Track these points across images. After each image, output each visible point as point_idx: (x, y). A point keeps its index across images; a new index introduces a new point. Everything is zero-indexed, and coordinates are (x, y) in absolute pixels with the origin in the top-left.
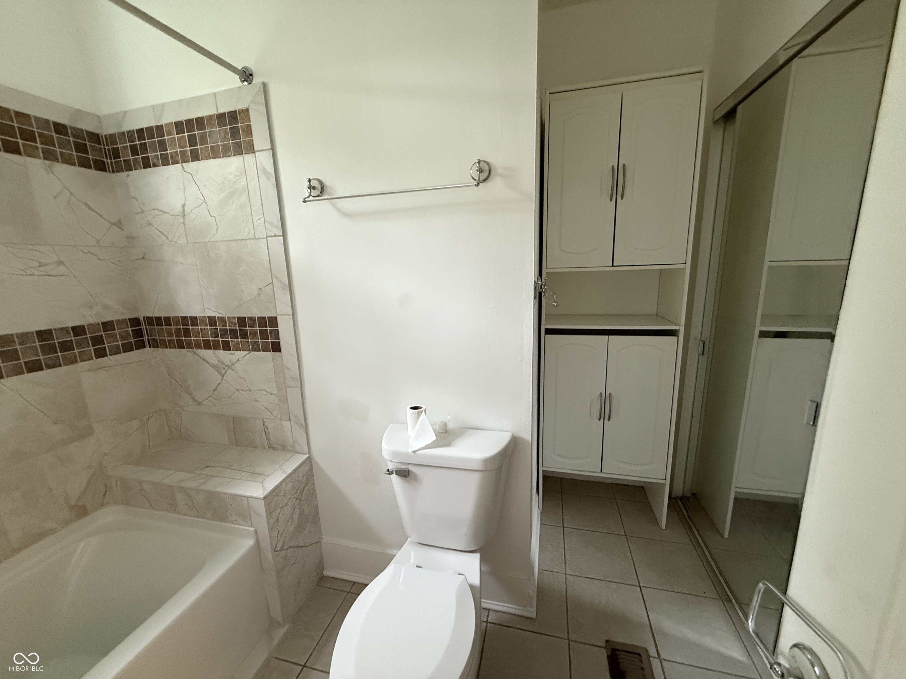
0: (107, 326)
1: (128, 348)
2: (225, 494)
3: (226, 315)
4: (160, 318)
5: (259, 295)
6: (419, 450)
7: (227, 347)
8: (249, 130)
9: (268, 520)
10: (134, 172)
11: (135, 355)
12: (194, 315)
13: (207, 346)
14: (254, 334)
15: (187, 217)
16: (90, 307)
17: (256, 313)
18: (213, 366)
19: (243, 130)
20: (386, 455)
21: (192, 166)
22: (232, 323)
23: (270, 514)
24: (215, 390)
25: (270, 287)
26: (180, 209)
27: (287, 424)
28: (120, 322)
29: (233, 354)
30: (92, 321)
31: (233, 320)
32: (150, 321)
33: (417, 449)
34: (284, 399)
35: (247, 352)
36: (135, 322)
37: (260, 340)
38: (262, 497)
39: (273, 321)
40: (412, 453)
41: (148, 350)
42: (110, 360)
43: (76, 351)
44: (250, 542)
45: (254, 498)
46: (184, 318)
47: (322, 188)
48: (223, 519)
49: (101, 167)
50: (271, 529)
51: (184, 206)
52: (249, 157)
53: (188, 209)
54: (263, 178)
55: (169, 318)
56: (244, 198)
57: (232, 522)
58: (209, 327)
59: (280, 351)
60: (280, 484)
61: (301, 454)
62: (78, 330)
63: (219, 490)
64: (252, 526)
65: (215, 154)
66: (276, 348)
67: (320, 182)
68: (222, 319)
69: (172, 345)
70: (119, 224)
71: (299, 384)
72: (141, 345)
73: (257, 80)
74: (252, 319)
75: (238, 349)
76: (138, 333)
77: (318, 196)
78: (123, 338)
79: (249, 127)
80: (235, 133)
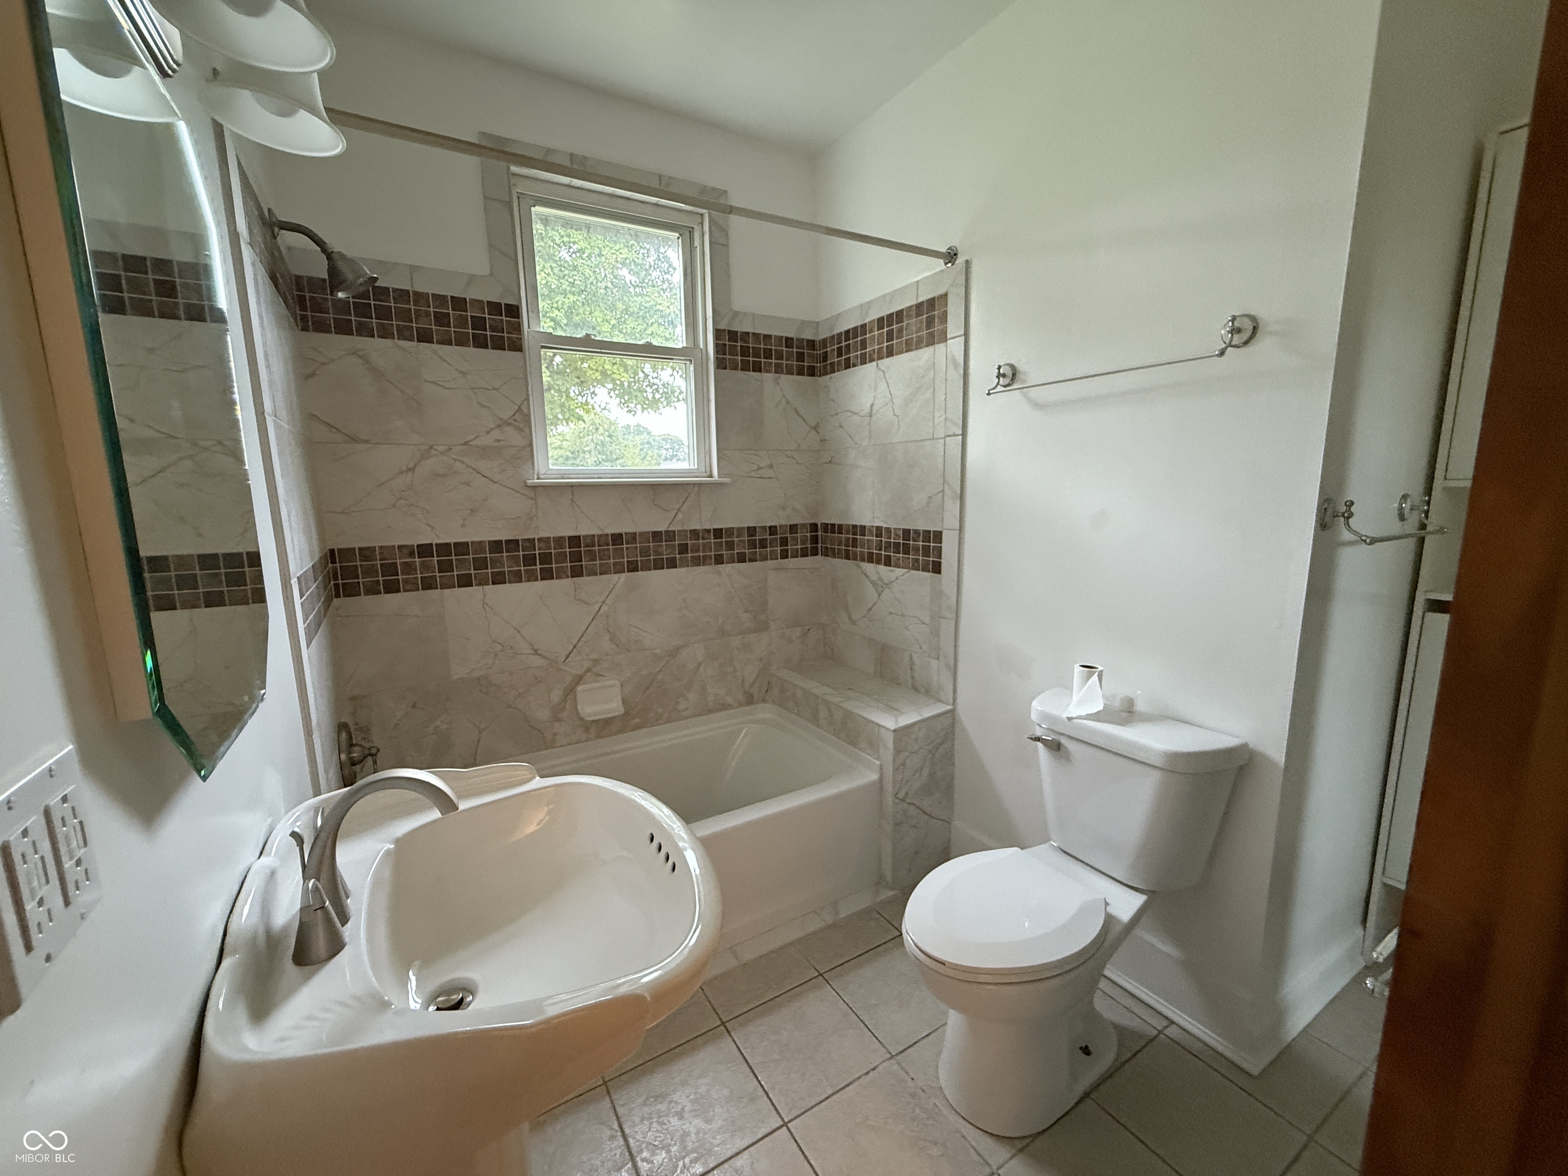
0: (793, 528)
1: (804, 554)
2: (860, 716)
3: (892, 526)
4: (833, 525)
5: (928, 504)
6: (1076, 718)
7: (888, 562)
8: (944, 318)
9: (894, 760)
10: (836, 374)
11: (809, 561)
12: (863, 524)
13: (871, 559)
14: (917, 549)
15: (874, 418)
16: (784, 508)
17: (921, 525)
18: (873, 583)
19: (939, 318)
20: (1034, 716)
21: (886, 362)
22: (897, 535)
23: (897, 751)
24: (870, 609)
25: (940, 495)
26: (868, 410)
27: (934, 663)
28: (803, 525)
29: (892, 571)
30: (783, 523)
31: (898, 532)
32: (827, 527)
33: (1074, 716)
34: (936, 632)
35: (906, 570)
36: (814, 527)
37: (921, 558)
38: (892, 728)
39: (938, 536)
40: (1066, 719)
41: (819, 557)
42: (791, 562)
43: (768, 549)
44: (875, 777)
45: (885, 728)
46: (855, 527)
47: (1014, 374)
48: (854, 743)
49: (812, 372)
50: (896, 770)
51: (872, 406)
52: (940, 348)
53: (875, 408)
54: (951, 369)
55: (842, 525)
56: (928, 395)
57: (860, 749)
58: (875, 538)
59: (939, 572)
60: (914, 724)
61: (944, 703)
62: (773, 530)
63: (856, 711)
64: (878, 759)
65: (909, 347)
66: (937, 568)
67: (1012, 367)
68: (888, 530)
69: (840, 556)
70: (816, 428)
71: (954, 616)
72: (815, 553)
73: (960, 260)
74: (917, 532)
75: (898, 566)
76: (815, 540)
77: (1008, 385)
78: (803, 542)
79: (946, 313)
80: (930, 322)
